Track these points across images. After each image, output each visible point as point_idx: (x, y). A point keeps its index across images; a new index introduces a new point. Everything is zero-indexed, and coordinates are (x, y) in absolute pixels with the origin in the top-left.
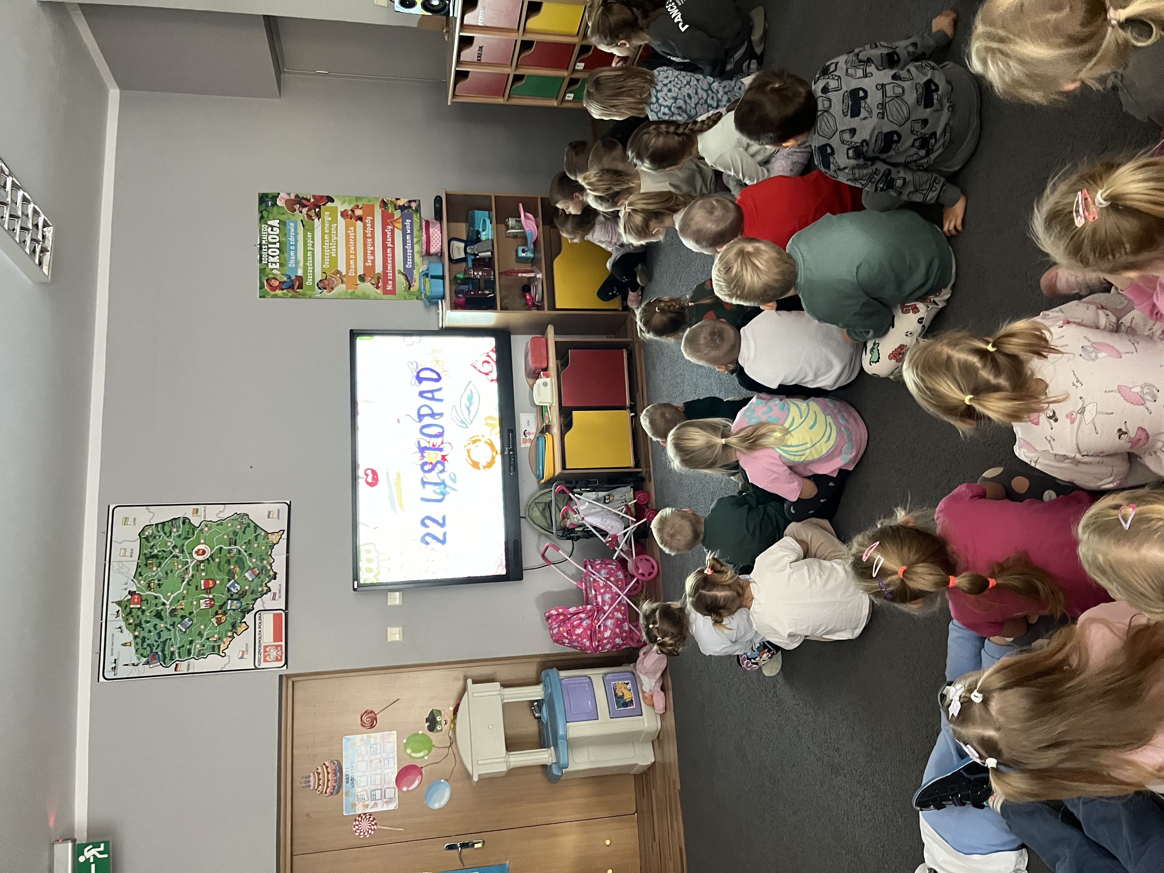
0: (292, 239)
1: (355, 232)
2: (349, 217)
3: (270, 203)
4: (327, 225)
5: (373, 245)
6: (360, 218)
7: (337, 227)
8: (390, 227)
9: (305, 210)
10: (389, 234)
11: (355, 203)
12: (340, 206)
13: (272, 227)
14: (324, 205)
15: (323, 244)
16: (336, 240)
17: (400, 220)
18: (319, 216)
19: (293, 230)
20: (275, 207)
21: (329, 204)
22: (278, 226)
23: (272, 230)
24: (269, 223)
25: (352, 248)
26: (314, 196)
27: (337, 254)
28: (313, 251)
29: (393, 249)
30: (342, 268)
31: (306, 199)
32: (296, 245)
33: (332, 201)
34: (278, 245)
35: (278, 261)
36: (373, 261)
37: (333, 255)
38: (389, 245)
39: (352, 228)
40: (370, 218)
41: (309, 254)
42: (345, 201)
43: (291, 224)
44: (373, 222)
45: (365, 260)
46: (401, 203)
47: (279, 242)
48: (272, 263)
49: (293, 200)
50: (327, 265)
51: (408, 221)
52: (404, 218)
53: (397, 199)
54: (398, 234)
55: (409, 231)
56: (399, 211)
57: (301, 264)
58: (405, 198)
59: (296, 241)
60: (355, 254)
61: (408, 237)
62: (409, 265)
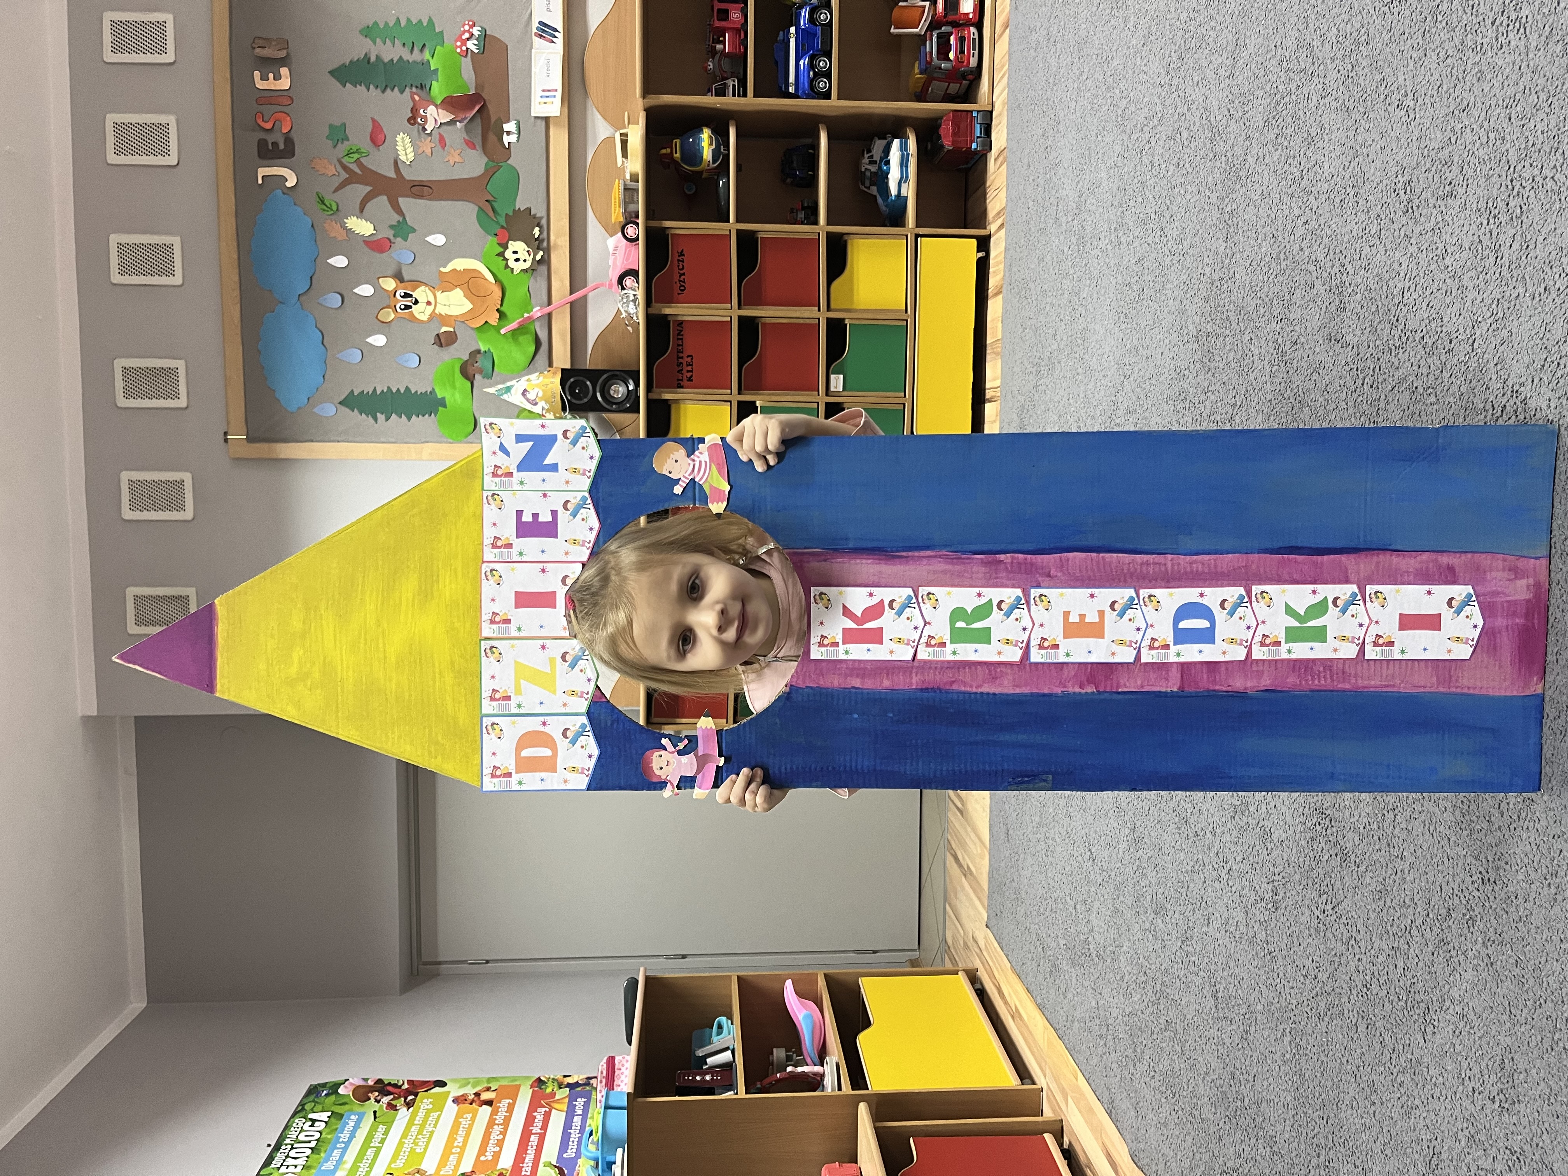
0: (345, 1136)
1: (473, 1120)
2: (469, 1102)
3: (325, 1092)
4: (421, 1115)
5: (504, 1133)
6: (489, 1103)
7: (439, 1116)
8: (544, 1109)
9: (386, 1100)
10: (539, 1117)
11: (486, 1085)
12: (453, 1090)
13: (313, 1121)
14: (426, 1091)
15: (404, 1136)
16: (432, 1133)
17: (567, 1100)
18: (409, 1105)
19: (352, 1124)
20: (333, 1097)
21: (437, 1090)
22: (327, 1119)
23: (312, 1126)
24: (311, 1116)
25: (460, 1139)
26: (409, 1082)
27: (426, 1149)
28: (378, 1150)
29: (542, 1138)
30: (429, 1165)
31: (396, 1086)
32: (347, 1144)
33: (442, 1084)
34: (313, 1144)
35: (304, 1163)
36: (497, 1155)
37: (418, 1151)
38: (536, 1130)
39: (469, 1116)
40: (508, 1101)
41: (370, 1152)
42: (469, 1083)
43: (352, 1117)
44: (511, 1109)
45: (482, 1150)
46: (570, 1080)
47: (318, 1140)
48: (288, 1167)
49: (371, 1086)
50: (400, 1163)
51: (580, 1102)
52: (572, 1099)
53: (565, 1076)
54: (557, 1120)
55: (579, 1112)
56: (568, 1089)
57: (348, 1166)
58: (579, 1074)
59: (352, 1136)
60: (463, 1148)
61: (577, 1120)
62: (571, 1153)
